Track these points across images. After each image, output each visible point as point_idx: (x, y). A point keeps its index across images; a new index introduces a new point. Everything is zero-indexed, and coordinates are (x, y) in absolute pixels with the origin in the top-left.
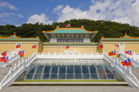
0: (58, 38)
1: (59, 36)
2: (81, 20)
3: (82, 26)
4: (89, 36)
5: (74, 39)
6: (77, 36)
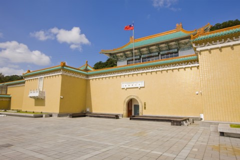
1: (130, 55)
2: (220, 25)
3: (177, 25)
5: (158, 56)
6: (162, 47)
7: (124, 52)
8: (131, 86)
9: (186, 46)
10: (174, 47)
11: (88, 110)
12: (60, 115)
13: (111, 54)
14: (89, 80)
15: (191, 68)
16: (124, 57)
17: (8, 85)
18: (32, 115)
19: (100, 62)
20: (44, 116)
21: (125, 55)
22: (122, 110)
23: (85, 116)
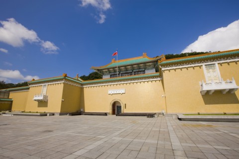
0: (111, 74)
1: (112, 71)
3: (144, 54)
4: (152, 66)
5: (132, 73)
6: (135, 67)
7: (108, 69)
8: (115, 93)
9: (149, 67)
10: (142, 67)
11: (82, 110)
12: (61, 114)
13: (98, 70)
14: (83, 88)
15: (152, 81)
16: (108, 72)
17: (10, 91)
18: (39, 114)
19: (84, 76)
20: (48, 115)
21: (109, 71)
22: (109, 110)
23: (80, 114)
